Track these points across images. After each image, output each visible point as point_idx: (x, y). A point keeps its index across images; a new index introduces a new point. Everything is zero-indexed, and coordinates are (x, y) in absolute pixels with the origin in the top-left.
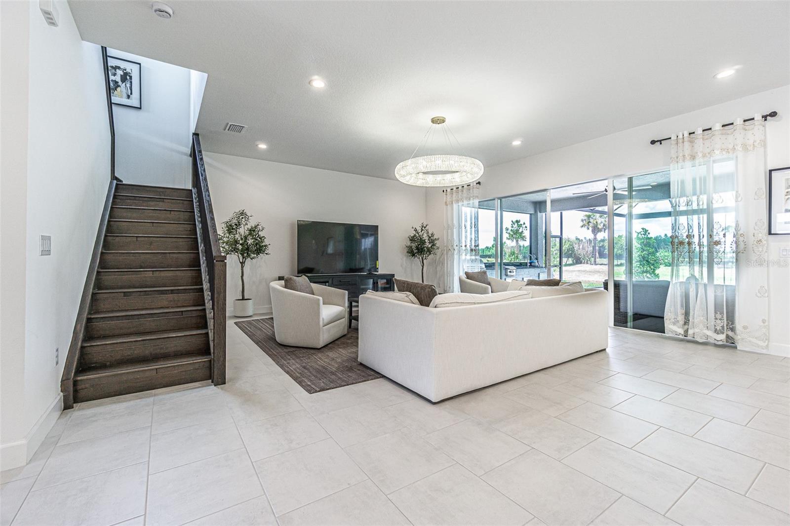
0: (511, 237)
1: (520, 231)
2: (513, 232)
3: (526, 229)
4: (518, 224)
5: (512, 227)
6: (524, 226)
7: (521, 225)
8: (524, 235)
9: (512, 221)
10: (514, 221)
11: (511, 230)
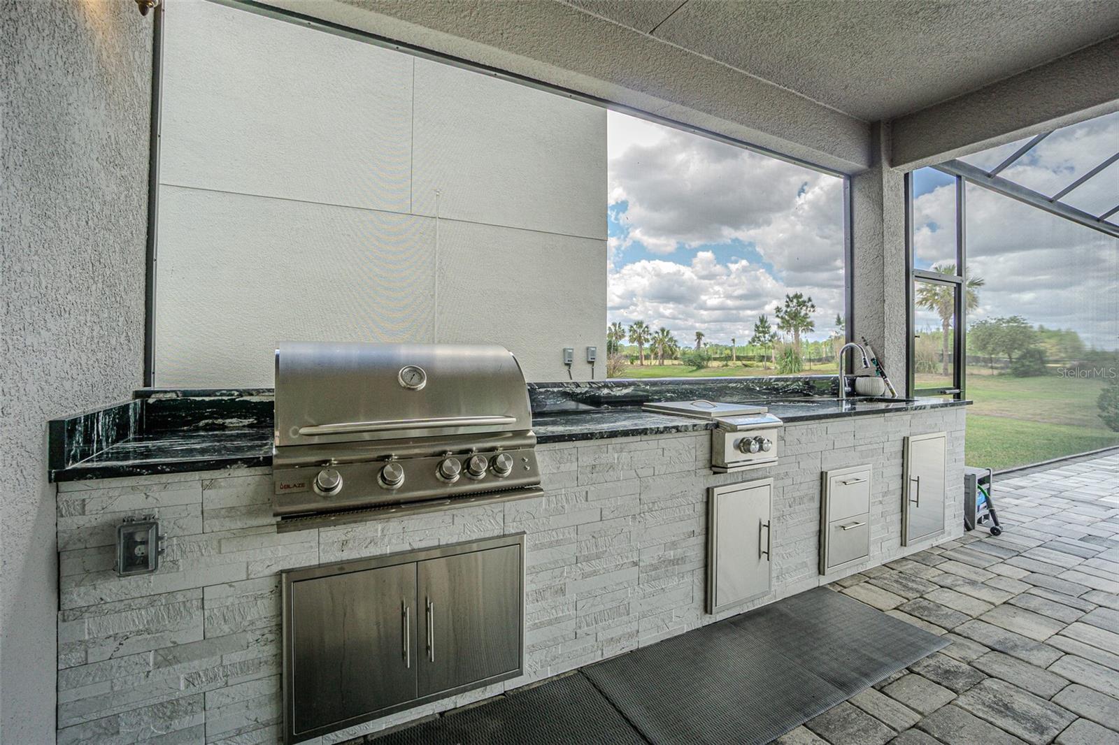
0: (785, 325)
1: (803, 313)
2: (789, 316)
3: (812, 310)
4: (798, 302)
5: (788, 306)
6: (809, 304)
7: (804, 302)
8: (808, 320)
9: (788, 296)
10: (791, 296)
11: (786, 311)
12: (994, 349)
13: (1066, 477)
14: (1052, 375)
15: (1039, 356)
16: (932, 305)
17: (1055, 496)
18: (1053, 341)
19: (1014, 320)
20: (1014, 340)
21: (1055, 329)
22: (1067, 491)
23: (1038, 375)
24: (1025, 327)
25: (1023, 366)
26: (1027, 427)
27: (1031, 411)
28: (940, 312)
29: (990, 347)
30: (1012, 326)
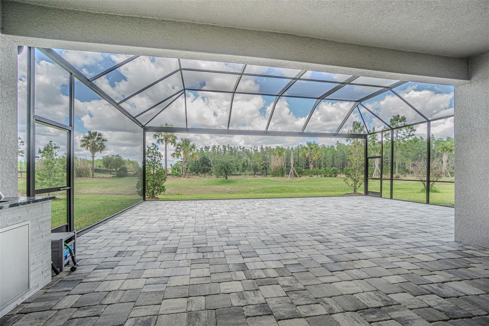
12: (111, 167)
13: (121, 220)
14: (129, 176)
15: (125, 170)
16: (87, 148)
17: (113, 232)
18: (131, 164)
19: (117, 156)
20: (117, 164)
21: (132, 160)
22: (119, 227)
23: (125, 177)
24: (121, 159)
25: (120, 173)
26: (117, 198)
27: (122, 190)
28: (91, 151)
29: (109, 166)
30: (117, 159)
